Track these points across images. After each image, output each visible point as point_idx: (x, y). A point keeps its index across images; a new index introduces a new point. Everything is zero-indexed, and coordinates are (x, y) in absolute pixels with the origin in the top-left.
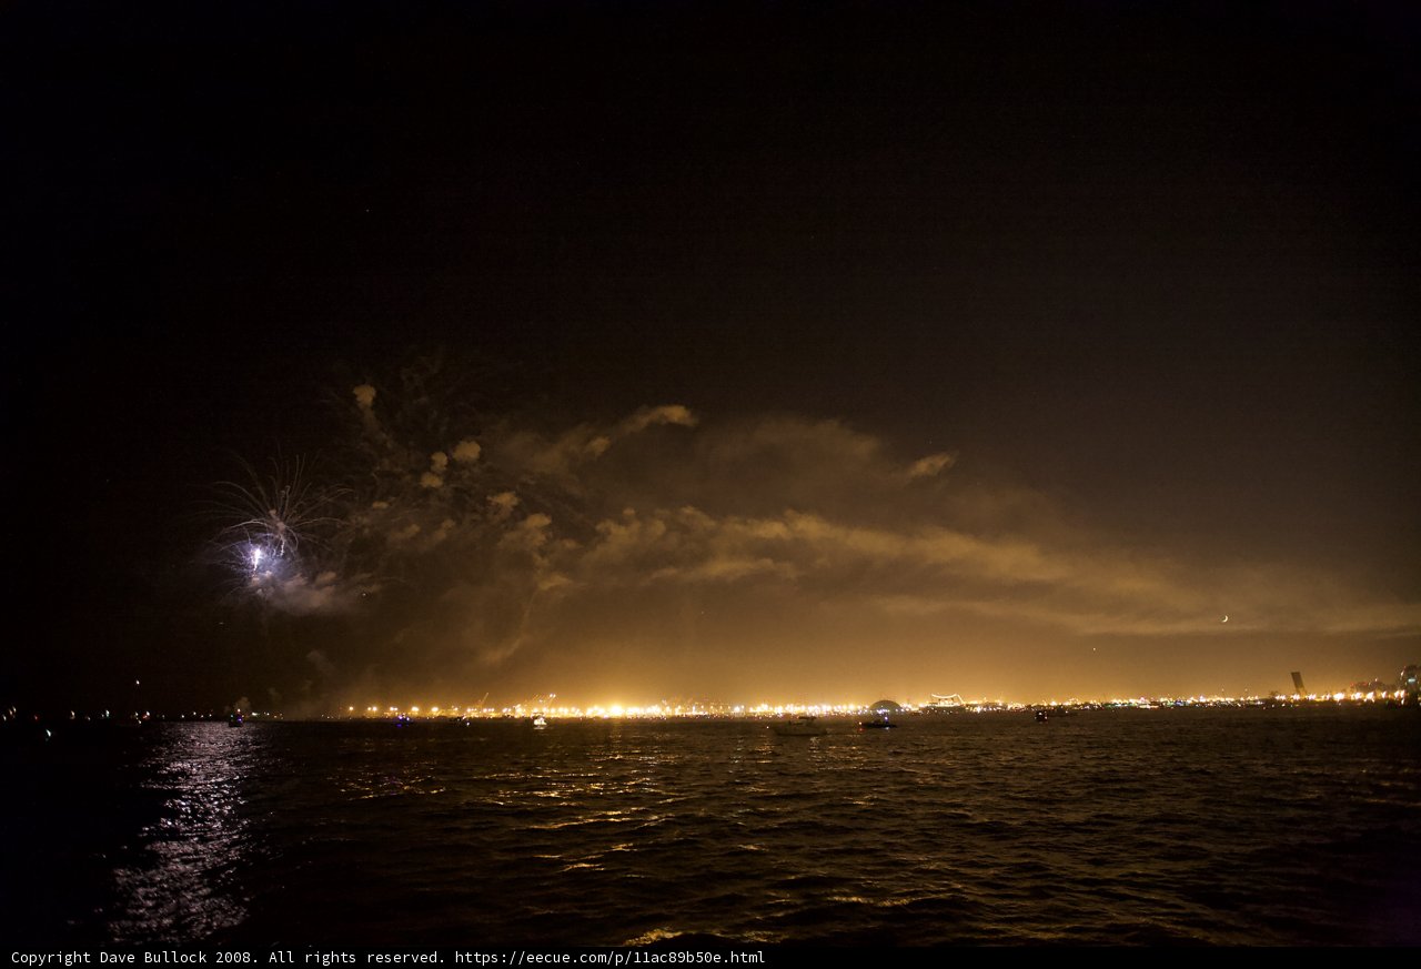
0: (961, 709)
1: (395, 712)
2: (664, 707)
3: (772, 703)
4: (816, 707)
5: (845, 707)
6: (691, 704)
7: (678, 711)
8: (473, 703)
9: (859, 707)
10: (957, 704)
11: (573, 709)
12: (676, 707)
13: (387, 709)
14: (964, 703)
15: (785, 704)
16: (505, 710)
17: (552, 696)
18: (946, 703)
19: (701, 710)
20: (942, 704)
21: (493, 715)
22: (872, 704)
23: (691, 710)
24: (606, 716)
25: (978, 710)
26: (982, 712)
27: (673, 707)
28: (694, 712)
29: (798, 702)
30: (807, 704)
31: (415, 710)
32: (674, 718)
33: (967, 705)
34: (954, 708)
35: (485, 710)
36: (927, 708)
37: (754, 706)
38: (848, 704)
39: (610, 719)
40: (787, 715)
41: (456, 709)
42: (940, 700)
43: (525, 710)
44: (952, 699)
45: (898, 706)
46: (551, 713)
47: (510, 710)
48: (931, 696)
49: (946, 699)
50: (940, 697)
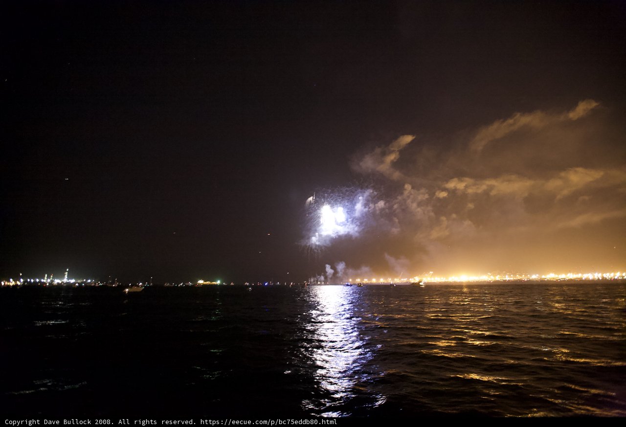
1: (366, 281)
2: (489, 276)
3: (555, 273)
6: (505, 274)
7: (498, 278)
8: (397, 277)
11: (442, 278)
13: (363, 280)
16: (410, 279)
17: (431, 273)
19: (511, 277)
21: (406, 282)
24: (459, 281)
27: (495, 275)
28: (507, 278)
31: (374, 280)
35: (402, 280)
37: (545, 275)
38: (614, 273)
39: (461, 282)
41: (390, 279)
43: (419, 279)
46: (431, 280)
47: (413, 279)
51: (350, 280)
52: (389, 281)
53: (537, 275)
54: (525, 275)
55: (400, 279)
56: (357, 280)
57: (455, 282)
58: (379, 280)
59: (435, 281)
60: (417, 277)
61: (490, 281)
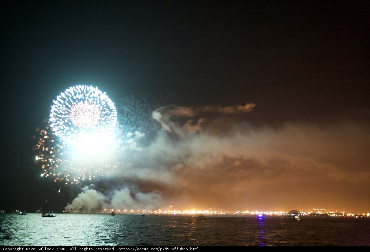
0: (326, 215)
1: (119, 211)
2: (210, 211)
3: (250, 211)
5: (278, 213)
6: (220, 210)
7: (215, 212)
9: (284, 213)
10: (324, 213)
11: (178, 211)
12: (215, 211)
14: (327, 212)
15: (255, 212)
16: (155, 211)
18: (319, 212)
19: (224, 212)
20: (318, 213)
21: (151, 213)
22: (289, 212)
23: (220, 212)
24: (190, 214)
25: (334, 215)
26: (336, 216)
27: (213, 211)
28: (221, 213)
31: (125, 210)
32: (214, 215)
33: (329, 213)
34: (323, 214)
35: (148, 211)
36: (311, 214)
37: (243, 211)
38: (279, 212)
39: (191, 215)
41: (139, 210)
42: (317, 211)
43: (162, 211)
44: (322, 211)
45: (299, 213)
46: (170, 212)
47: (157, 211)
48: (313, 210)
49: (319, 211)
50: (317, 210)
51: (105, 210)
53: (239, 211)
54: (232, 211)
55: (147, 211)
56: (111, 210)
57: (187, 214)
58: (130, 211)
60: (160, 209)
61: (211, 215)
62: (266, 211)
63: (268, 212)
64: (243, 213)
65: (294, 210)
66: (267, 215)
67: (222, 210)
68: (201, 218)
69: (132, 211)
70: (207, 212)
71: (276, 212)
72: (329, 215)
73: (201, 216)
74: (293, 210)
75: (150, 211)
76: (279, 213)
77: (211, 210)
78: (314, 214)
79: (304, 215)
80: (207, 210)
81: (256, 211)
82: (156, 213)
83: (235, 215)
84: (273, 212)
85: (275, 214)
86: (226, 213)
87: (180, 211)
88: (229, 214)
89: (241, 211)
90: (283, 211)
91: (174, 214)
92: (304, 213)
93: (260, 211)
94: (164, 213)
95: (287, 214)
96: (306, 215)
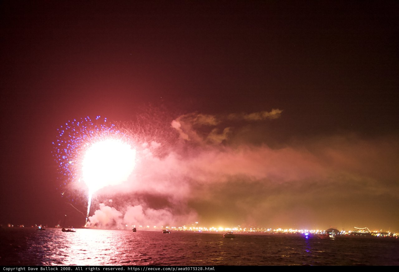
0: (369, 234)
1: (141, 227)
3: (283, 228)
4: (302, 230)
5: (314, 231)
6: (250, 227)
7: (244, 230)
9: (321, 231)
10: (367, 232)
11: (204, 228)
14: (371, 232)
15: (288, 229)
16: (179, 228)
18: (362, 231)
19: (254, 230)
20: (360, 232)
21: (176, 229)
22: (326, 230)
23: (250, 230)
24: (217, 231)
25: (378, 235)
27: (243, 228)
28: (251, 230)
29: (294, 228)
30: (298, 229)
31: (148, 226)
32: (242, 232)
33: (372, 233)
34: (366, 234)
35: (172, 228)
36: (352, 233)
38: (315, 230)
39: (218, 232)
40: (289, 233)
42: (358, 230)
43: (187, 228)
44: (364, 229)
45: (338, 232)
46: (196, 229)
47: (181, 228)
48: (354, 228)
49: (361, 229)
50: (358, 228)
51: (127, 226)
52: (161, 228)
53: (271, 229)
54: (263, 229)
55: (170, 228)
56: (133, 226)
59: (198, 230)
60: (184, 226)
61: (239, 232)
62: (301, 230)
63: (303, 231)
64: (276, 231)
65: (333, 228)
66: (302, 233)
67: (252, 227)
68: (229, 236)
69: (155, 227)
70: (235, 229)
71: (312, 231)
72: (372, 234)
73: (230, 233)
74: (331, 228)
75: (174, 227)
76: (316, 232)
77: (240, 228)
78: (355, 233)
79: (344, 234)
80: (235, 227)
81: (290, 229)
82: (181, 230)
83: (266, 233)
84: (309, 230)
85: (311, 232)
86: (256, 231)
87: (206, 228)
88: (260, 232)
89: (273, 229)
90: (320, 229)
91: (200, 231)
92: (344, 232)
93: (294, 229)
94: (189, 230)
95: (324, 233)
96: (346, 234)
